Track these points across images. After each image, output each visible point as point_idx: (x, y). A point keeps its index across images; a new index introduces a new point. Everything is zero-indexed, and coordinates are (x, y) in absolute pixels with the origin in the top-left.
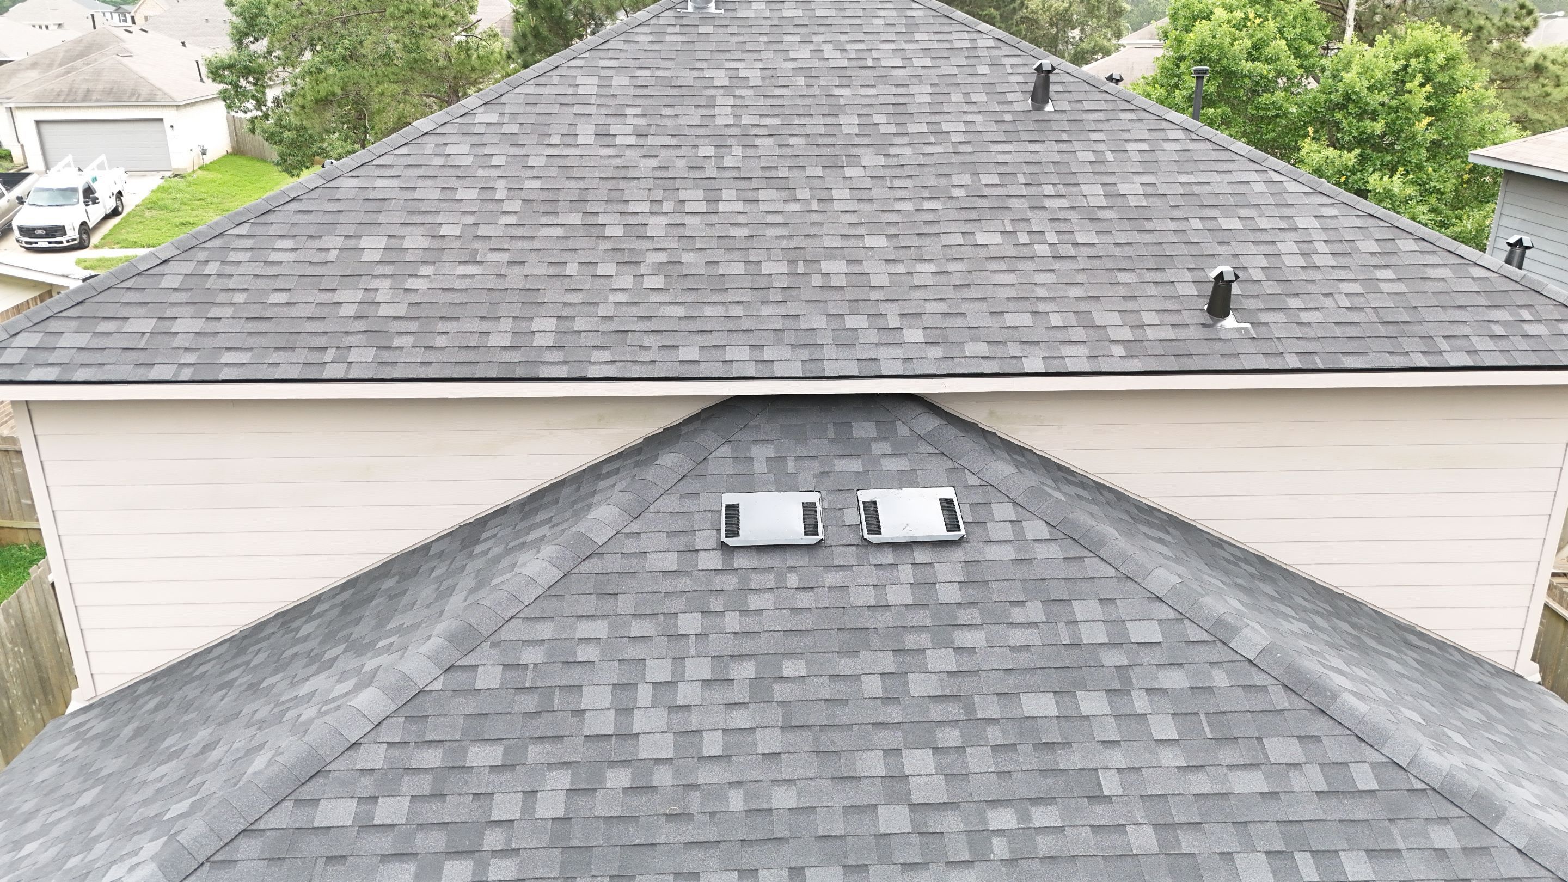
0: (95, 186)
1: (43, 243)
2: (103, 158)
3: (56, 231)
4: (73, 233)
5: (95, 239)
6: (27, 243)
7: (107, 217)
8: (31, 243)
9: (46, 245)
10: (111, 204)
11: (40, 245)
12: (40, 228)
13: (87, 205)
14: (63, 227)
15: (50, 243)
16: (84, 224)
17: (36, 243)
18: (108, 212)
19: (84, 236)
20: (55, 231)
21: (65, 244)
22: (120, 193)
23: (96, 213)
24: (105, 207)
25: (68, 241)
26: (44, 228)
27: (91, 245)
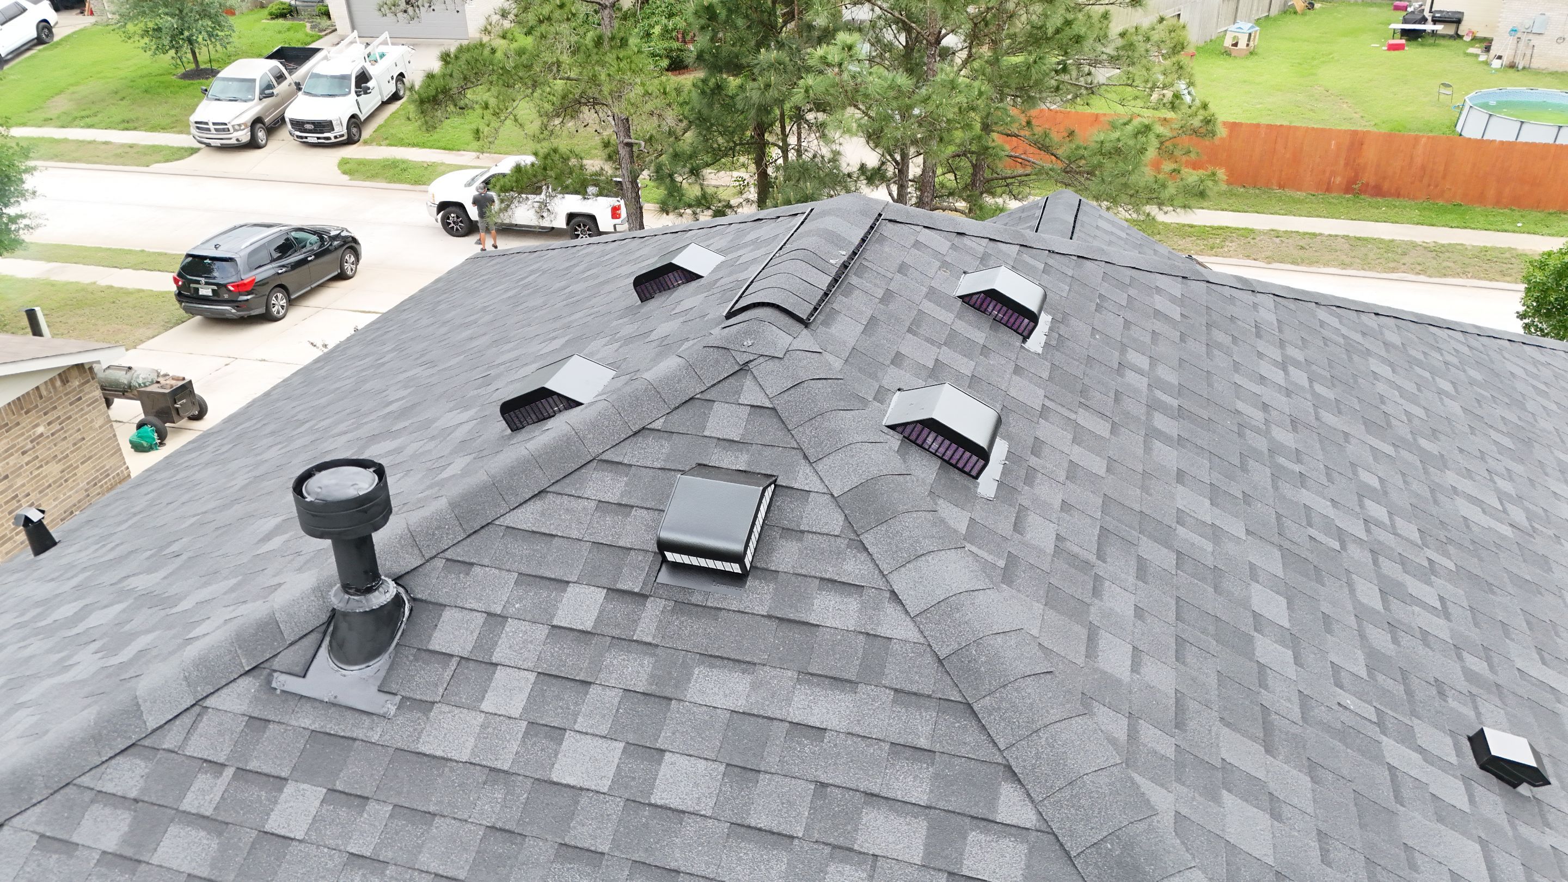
0: (372, 70)
1: (312, 138)
2: (386, 35)
3: (324, 126)
4: (340, 130)
5: (367, 133)
6: (298, 137)
7: (385, 104)
8: (301, 137)
9: (315, 140)
10: (390, 89)
11: (309, 140)
12: (308, 122)
13: (358, 96)
14: (331, 122)
15: (318, 138)
16: (354, 116)
17: (306, 138)
18: (385, 99)
19: (354, 130)
20: (322, 126)
21: (333, 140)
22: (402, 75)
23: (370, 103)
24: (381, 94)
25: (336, 137)
26: (313, 123)
27: (362, 139)
